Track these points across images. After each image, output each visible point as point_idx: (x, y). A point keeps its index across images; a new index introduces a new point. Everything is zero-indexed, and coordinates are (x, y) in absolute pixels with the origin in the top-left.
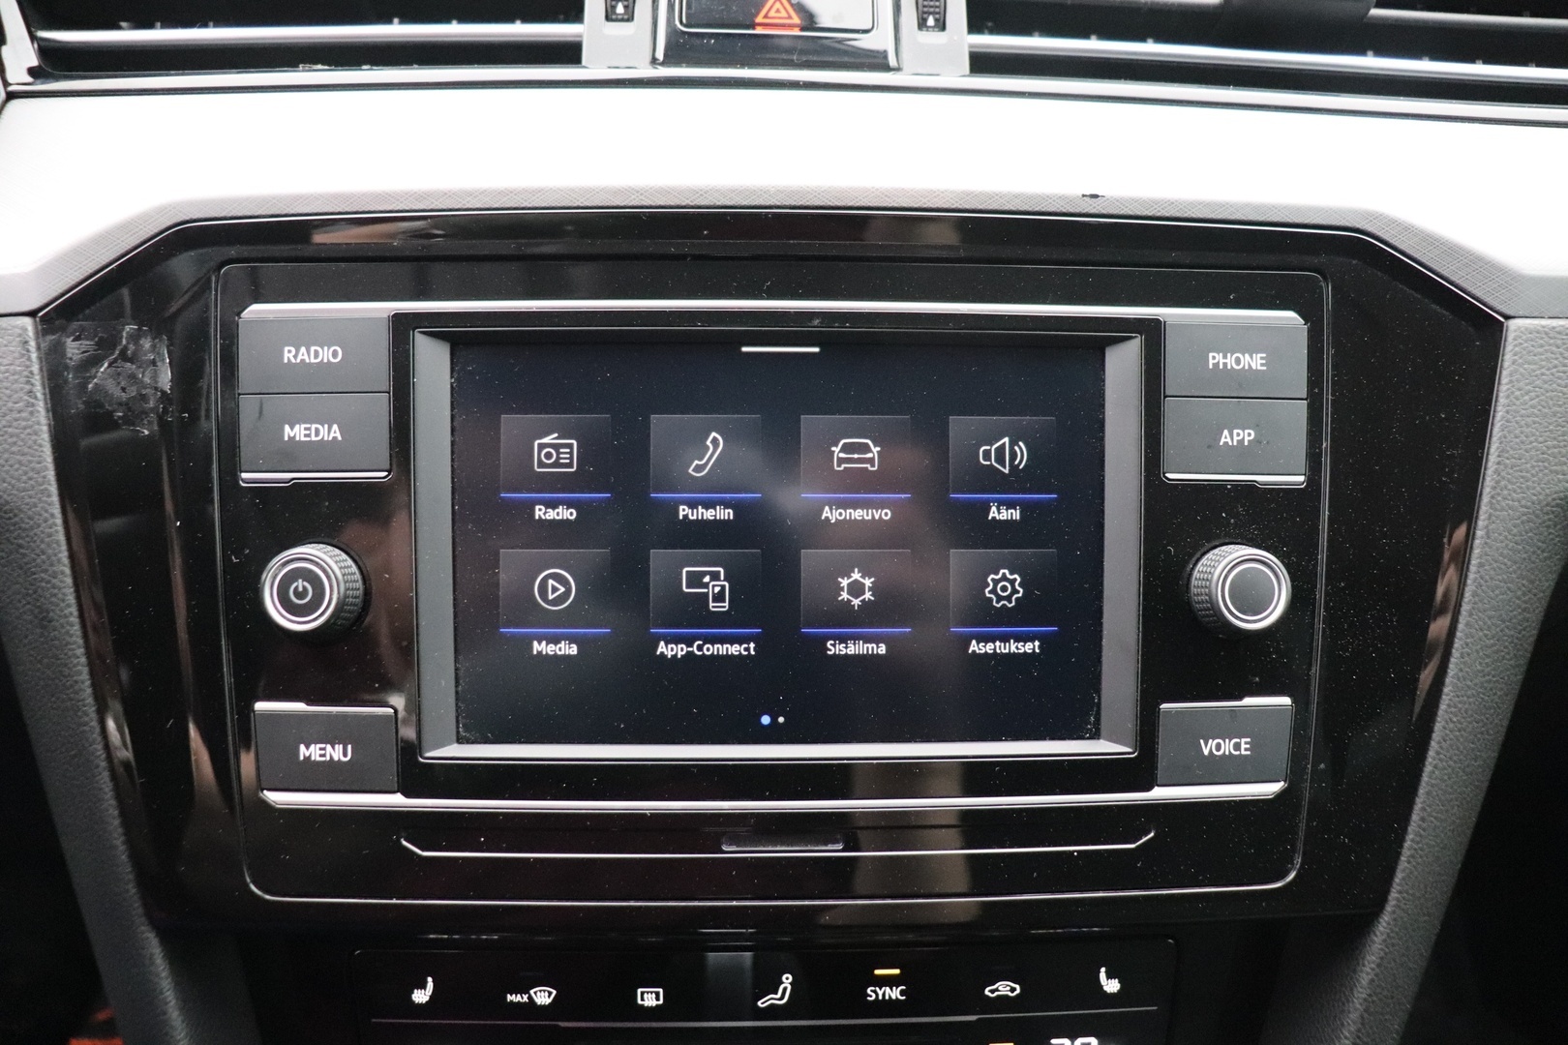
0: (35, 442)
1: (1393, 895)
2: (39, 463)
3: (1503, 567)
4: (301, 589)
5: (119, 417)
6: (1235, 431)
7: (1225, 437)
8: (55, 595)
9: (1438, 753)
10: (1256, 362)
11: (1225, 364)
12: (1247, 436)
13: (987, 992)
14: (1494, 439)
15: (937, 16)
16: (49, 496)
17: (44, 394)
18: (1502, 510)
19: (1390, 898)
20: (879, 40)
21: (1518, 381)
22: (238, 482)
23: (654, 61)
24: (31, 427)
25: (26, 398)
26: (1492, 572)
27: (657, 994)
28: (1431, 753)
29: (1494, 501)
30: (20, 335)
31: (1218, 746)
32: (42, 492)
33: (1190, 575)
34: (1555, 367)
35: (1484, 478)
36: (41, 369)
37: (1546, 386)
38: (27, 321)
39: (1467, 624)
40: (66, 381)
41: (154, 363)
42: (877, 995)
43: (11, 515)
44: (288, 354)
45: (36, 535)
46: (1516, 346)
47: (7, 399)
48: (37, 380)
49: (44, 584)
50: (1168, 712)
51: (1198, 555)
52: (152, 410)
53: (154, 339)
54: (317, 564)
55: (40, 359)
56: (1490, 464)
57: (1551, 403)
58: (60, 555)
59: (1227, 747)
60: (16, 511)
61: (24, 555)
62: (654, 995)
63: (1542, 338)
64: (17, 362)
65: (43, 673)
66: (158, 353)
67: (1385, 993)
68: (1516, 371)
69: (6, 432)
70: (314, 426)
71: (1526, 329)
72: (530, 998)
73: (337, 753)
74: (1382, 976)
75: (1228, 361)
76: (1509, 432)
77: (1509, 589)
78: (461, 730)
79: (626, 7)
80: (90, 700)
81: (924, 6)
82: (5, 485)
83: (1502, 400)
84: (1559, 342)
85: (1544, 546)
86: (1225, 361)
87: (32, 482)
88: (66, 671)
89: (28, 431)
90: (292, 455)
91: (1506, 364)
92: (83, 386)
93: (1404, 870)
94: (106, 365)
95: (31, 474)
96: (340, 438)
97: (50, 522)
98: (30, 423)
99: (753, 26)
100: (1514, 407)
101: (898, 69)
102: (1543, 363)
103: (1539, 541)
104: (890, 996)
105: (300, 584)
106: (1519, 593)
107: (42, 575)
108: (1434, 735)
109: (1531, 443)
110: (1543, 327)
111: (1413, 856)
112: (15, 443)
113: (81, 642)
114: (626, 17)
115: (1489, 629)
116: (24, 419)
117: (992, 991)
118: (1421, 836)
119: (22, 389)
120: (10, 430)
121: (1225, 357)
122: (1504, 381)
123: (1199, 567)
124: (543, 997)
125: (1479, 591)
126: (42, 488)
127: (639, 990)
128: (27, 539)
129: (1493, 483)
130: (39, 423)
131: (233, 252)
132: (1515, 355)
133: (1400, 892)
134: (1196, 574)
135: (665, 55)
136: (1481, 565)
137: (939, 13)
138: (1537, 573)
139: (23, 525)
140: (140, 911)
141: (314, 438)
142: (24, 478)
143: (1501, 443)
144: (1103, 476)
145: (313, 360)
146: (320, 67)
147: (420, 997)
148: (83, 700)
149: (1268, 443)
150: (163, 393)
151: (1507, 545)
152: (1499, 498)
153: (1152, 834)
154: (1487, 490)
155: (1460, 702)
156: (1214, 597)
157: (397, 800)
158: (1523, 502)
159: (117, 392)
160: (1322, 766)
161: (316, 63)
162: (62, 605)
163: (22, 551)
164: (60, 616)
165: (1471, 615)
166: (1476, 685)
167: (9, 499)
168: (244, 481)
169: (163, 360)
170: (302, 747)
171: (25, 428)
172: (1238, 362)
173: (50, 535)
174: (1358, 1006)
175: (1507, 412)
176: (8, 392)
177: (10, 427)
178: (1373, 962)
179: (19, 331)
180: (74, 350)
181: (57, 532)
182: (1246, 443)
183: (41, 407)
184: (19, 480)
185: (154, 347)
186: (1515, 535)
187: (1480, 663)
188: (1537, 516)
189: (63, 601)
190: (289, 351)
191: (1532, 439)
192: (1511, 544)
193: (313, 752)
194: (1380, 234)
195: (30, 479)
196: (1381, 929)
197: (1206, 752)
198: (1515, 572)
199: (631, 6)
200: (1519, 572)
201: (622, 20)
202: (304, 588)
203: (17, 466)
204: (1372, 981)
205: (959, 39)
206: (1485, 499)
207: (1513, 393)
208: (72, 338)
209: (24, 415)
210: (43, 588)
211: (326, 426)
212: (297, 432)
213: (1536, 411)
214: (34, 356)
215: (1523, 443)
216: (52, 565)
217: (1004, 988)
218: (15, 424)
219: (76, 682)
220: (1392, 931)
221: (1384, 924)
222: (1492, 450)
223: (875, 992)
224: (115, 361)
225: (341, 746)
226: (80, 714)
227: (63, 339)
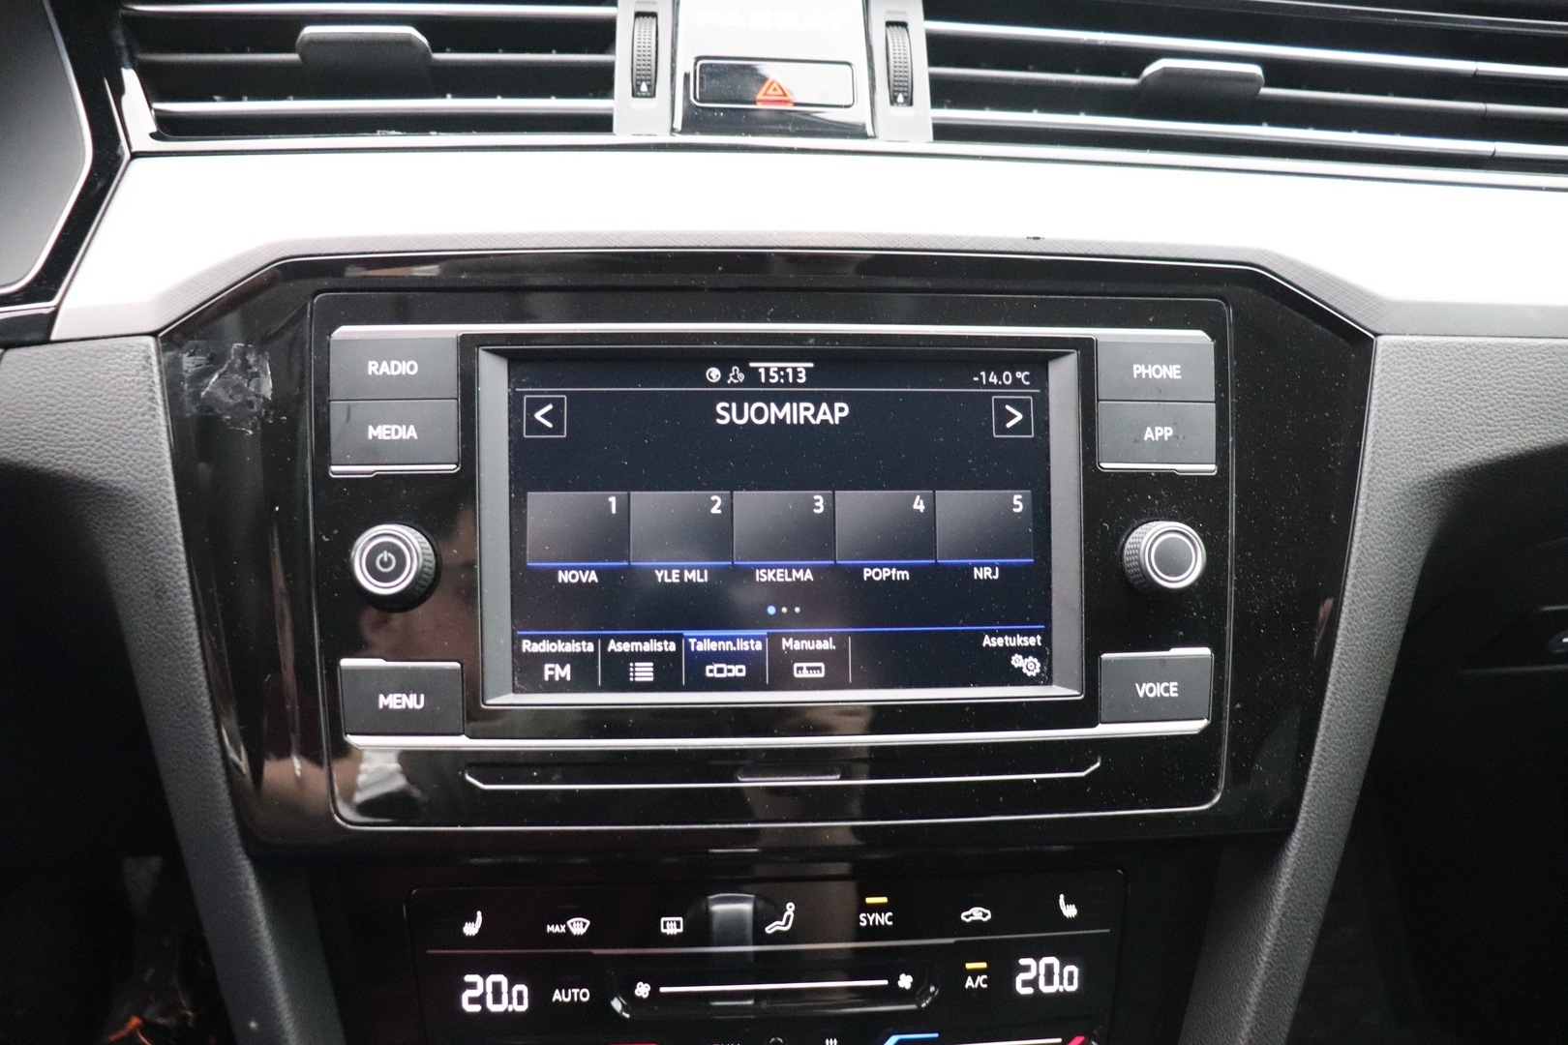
0: (156, 440)
1: (1303, 814)
2: (159, 457)
3: (1380, 538)
4: (386, 559)
5: (227, 420)
6: (1157, 429)
7: (1148, 434)
8: (171, 569)
9: (1334, 694)
10: (1173, 372)
11: (1147, 374)
12: (1167, 432)
13: (963, 918)
14: (1369, 433)
15: (906, 94)
16: (167, 485)
17: (164, 401)
18: (1378, 490)
19: (1300, 818)
20: (859, 115)
21: (1387, 385)
22: (328, 474)
23: (673, 130)
24: (153, 428)
25: (149, 403)
26: (1372, 543)
27: (678, 923)
28: (1328, 694)
29: (1371, 484)
30: (144, 351)
31: (1151, 690)
32: (161, 482)
33: (1123, 547)
34: (1417, 374)
35: (1362, 465)
36: (161, 380)
37: (1409, 390)
38: (150, 340)
39: (1354, 586)
40: (182, 390)
41: (257, 375)
42: (868, 921)
43: (133, 502)
44: (372, 367)
45: (155, 518)
46: (1383, 357)
47: (131, 404)
48: (157, 388)
49: (160, 560)
50: (1108, 661)
51: (1129, 530)
52: (256, 414)
53: (257, 355)
54: (399, 538)
55: (160, 371)
56: (1367, 453)
57: (1414, 403)
58: (175, 535)
59: (1158, 690)
60: (138, 499)
61: (144, 536)
62: (675, 924)
63: (1404, 351)
64: (142, 373)
65: (157, 637)
66: (262, 367)
67: (1299, 900)
68: (1384, 378)
69: (130, 432)
70: (394, 427)
71: (1392, 344)
72: (567, 928)
73: (412, 702)
74: (1295, 885)
75: (1148, 371)
76: (1381, 427)
77: (1387, 557)
78: (516, 682)
79: (649, 86)
80: (199, 659)
81: (895, 86)
82: (129, 476)
83: (1374, 402)
84: (1418, 354)
85: (1414, 521)
86: (1147, 371)
87: (153, 474)
88: (178, 634)
89: (150, 431)
90: (376, 451)
91: (1377, 372)
92: (196, 395)
93: (1310, 794)
94: (216, 376)
95: (152, 467)
96: (416, 437)
97: (168, 507)
98: (152, 424)
99: (754, 103)
100: (1383, 407)
101: (874, 137)
102: (1407, 371)
103: (1409, 517)
104: (879, 922)
105: (385, 555)
106: (1396, 560)
107: (159, 553)
108: (1330, 679)
109: (1399, 436)
110: (1405, 342)
111: (1316, 781)
112: (138, 442)
113: (192, 609)
114: (649, 94)
115: (1372, 589)
116: (147, 421)
117: (967, 917)
118: (1322, 764)
119: (145, 396)
120: (134, 430)
121: (1147, 368)
122: (1375, 385)
123: (1130, 540)
124: (578, 926)
125: (1362, 558)
126: (161, 478)
127: (663, 919)
128: (148, 522)
129: (1369, 469)
130: (159, 424)
131: (326, 283)
132: (1383, 364)
133: (1308, 812)
134: (1127, 546)
135: (684, 125)
136: (1363, 536)
137: (907, 92)
138: (1409, 543)
139: (144, 511)
140: (238, 841)
141: (394, 437)
142: (146, 470)
143: (1375, 436)
144: (1049, 467)
145: (394, 373)
146: (394, 132)
147: (471, 929)
148: (193, 658)
149: (1184, 438)
150: (265, 399)
151: (1383, 520)
152: (1375, 481)
153: (1098, 764)
154: (1365, 475)
155: (1350, 651)
156: (1142, 562)
157: (462, 742)
158: (1395, 485)
159: (226, 399)
160: (1238, 706)
161: (391, 130)
162: (177, 578)
163: (142, 532)
164: (175, 588)
165: (1356, 577)
166: (1363, 636)
167: (132, 488)
168: (334, 473)
169: (266, 373)
170: (381, 697)
171: (148, 428)
172: (1157, 371)
173: (167, 518)
174: (1277, 912)
175: (1379, 411)
176: (133, 399)
177: (134, 427)
178: (1289, 873)
179: (144, 348)
180: (189, 363)
181: (173, 515)
182: (1166, 439)
183: (160, 410)
184: (141, 472)
185: (257, 361)
186: (1389, 512)
187: (1366, 619)
188: (1407, 496)
189: (178, 574)
190: (373, 365)
191: (1400, 433)
192: (1386, 520)
193: (392, 701)
194: (1270, 267)
195: (151, 471)
196: (1294, 845)
197: (1141, 694)
198: (1391, 542)
199: (653, 86)
200: (1394, 543)
201: (646, 97)
202: (389, 559)
203: (139, 461)
204: (1288, 889)
205: (924, 113)
206: (1364, 482)
207: (1383, 395)
208: (188, 354)
209: (147, 417)
210: (159, 564)
211: (404, 427)
212: (380, 432)
213: (1402, 410)
214: (155, 369)
215: (1392, 435)
216: (168, 544)
217: (977, 914)
218: (139, 425)
219: (187, 643)
220: (1303, 846)
221: (1296, 841)
222: (1368, 442)
223: (867, 918)
224: (224, 373)
225: (415, 695)
226: (189, 670)
227: (180, 355)
